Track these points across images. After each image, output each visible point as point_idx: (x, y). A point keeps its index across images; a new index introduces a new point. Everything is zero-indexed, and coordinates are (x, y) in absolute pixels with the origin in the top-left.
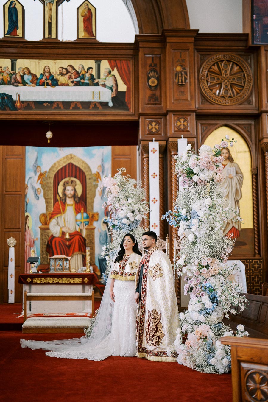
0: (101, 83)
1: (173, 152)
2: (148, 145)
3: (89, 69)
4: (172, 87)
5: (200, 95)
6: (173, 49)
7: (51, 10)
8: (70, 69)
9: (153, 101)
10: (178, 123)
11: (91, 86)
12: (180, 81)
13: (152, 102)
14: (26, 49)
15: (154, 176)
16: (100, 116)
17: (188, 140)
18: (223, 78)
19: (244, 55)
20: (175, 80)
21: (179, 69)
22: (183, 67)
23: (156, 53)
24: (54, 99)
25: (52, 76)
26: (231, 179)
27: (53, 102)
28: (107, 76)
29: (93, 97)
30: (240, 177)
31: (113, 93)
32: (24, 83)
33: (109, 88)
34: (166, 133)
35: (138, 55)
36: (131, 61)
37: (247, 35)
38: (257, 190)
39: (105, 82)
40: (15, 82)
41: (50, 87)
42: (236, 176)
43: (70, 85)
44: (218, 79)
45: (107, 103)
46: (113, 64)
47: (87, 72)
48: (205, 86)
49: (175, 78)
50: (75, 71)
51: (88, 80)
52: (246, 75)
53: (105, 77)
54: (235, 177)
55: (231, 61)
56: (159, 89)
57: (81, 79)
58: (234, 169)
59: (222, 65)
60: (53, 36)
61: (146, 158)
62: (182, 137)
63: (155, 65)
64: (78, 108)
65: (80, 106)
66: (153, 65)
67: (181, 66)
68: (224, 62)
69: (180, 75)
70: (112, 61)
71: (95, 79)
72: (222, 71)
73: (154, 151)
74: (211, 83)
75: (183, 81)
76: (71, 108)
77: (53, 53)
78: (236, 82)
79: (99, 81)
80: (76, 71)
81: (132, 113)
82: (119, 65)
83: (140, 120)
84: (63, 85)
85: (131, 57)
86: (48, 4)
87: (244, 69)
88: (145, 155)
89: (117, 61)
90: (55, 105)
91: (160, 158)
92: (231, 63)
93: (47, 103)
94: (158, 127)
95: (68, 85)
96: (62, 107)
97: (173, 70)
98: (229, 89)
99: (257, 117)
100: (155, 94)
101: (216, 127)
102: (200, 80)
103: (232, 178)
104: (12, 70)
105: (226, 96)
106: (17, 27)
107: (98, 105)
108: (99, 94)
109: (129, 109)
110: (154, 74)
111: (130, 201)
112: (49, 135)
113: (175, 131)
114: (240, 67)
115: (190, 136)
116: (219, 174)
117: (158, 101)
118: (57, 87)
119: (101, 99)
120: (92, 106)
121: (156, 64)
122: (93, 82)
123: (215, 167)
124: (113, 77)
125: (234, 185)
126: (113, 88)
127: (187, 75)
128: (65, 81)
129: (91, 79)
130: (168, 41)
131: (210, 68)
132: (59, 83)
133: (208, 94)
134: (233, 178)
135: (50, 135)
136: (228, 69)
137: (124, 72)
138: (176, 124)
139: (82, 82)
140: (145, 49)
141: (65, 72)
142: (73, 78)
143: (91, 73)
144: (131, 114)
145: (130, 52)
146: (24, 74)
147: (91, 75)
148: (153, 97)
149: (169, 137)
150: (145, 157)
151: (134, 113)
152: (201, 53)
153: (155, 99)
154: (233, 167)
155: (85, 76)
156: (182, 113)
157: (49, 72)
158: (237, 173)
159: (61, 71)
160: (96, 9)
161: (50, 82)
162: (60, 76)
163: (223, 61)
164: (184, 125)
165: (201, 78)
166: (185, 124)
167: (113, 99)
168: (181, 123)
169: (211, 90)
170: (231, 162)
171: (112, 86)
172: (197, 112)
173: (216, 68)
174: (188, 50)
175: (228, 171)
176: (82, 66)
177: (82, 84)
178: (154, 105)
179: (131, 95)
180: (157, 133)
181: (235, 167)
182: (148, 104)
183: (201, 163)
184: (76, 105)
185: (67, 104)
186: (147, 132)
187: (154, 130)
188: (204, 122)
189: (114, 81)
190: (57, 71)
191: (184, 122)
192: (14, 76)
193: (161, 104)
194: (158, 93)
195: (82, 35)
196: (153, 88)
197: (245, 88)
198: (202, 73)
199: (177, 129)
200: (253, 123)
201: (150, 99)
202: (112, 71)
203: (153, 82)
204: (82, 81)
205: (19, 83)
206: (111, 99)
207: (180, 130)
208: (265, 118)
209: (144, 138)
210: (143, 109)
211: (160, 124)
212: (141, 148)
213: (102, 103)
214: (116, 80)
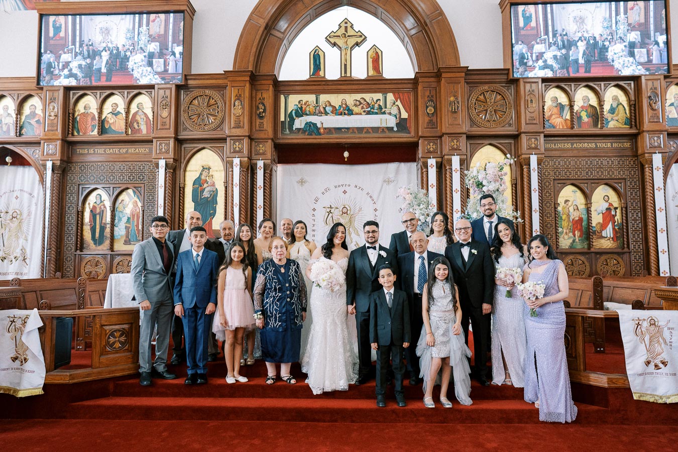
0: (387, 111)
1: (448, 167)
2: (427, 161)
3: (377, 101)
4: (447, 114)
5: (469, 120)
6: (447, 83)
7: (346, 54)
8: (362, 101)
10: (451, 143)
11: (379, 114)
12: (453, 109)
13: (430, 127)
14: (327, 86)
15: (432, 186)
16: (387, 138)
17: (460, 157)
18: (488, 106)
19: (506, 86)
20: (449, 108)
21: (452, 99)
22: (456, 97)
23: (432, 86)
24: (350, 126)
25: (348, 107)
27: (349, 128)
28: (392, 106)
29: (381, 124)
31: (397, 120)
32: (326, 114)
33: (394, 116)
34: (441, 152)
35: (417, 88)
36: (412, 93)
37: (508, 70)
38: (516, 197)
39: (391, 111)
40: (319, 113)
41: (346, 116)
44: (484, 106)
46: (397, 96)
47: (376, 103)
48: (474, 113)
49: (449, 106)
51: (377, 110)
52: (507, 103)
53: (390, 107)
55: (494, 92)
56: (435, 117)
57: (371, 109)
59: (487, 95)
60: (348, 75)
61: (425, 172)
62: (456, 155)
63: (432, 96)
64: (370, 132)
65: (370, 130)
66: (430, 96)
67: (454, 96)
69: (453, 104)
70: (396, 94)
71: (382, 109)
72: (487, 100)
73: (432, 166)
74: (478, 110)
75: (456, 109)
76: (364, 133)
77: (349, 88)
78: (499, 108)
79: (385, 110)
80: (367, 102)
81: (413, 136)
82: (402, 97)
83: (420, 142)
84: (357, 114)
85: (411, 90)
86: (344, 50)
87: (506, 98)
88: (424, 170)
89: (400, 94)
91: (437, 172)
93: (345, 129)
95: (361, 114)
96: (357, 132)
97: (448, 99)
98: (493, 114)
99: (516, 137)
100: (432, 120)
101: (483, 145)
102: (469, 108)
104: (317, 103)
105: (491, 120)
106: (320, 69)
107: (385, 130)
108: (386, 121)
110: (431, 104)
111: (422, 206)
112: (346, 154)
113: (449, 150)
114: (502, 96)
115: (462, 154)
116: (503, 185)
117: (435, 126)
118: (352, 116)
119: (387, 125)
120: (380, 130)
122: (381, 111)
123: (500, 180)
124: (397, 106)
126: (397, 115)
127: (459, 104)
128: (359, 111)
129: (379, 109)
130: (443, 76)
131: (478, 97)
132: (354, 113)
133: (476, 119)
136: (493, 98)
137: (405, 103)
138: (450, 145)
140: (423, 83)
141: (358, 103)
142: (365, 108)
145: (410, 86)
146: (326, 106)
147: (379, 105)
148: (431, 122)
149: (445, 155)
152: (470, 85)
153: (432, 124)
155: (374, 106)
156: (455, 135)
157: (346, 104)
159: (355, 103)
160: (382, 52)
161: (346, 112)
162: (355, 106)
163: (488, 91)
165: (470, 106)
166: (458, 144)
167: (397, 125)
168: (455, 143)
169: (479, 115)
172: (467, 134)
173: (482, 97)
174: (459, 83)
176: (372, 98)
177: (372, 113)
178: (431, 129)
179: (412, 121)
180: (435, 152)
182: (426, 128)
183: (489, 177)
184: (367, 130)
185: (360, 130)
186: (426, 151)
187: (432, 149)
188: (472, 142)
189: (397, 110)
191: (457, 142)
192: (318, 108)
193: (437, 128)
194: (434, 120)
195: (371, 73)
196: (430, 115)
197: (506, 113)
198: (471, 102)
199: (451, 149)
200: (513, 142)
201: (428, 124)
202: (396, 102)
203: (431, 110)
204: (372, 110)
205: (322, 113)
206: (395, 125)
207: (453, 149)
208: (524, 138)
209: (424, 156)
210: (423, 132)
211: (436, 144)
212: (422, 164)
213: (387, 128)
214: (399, 109)
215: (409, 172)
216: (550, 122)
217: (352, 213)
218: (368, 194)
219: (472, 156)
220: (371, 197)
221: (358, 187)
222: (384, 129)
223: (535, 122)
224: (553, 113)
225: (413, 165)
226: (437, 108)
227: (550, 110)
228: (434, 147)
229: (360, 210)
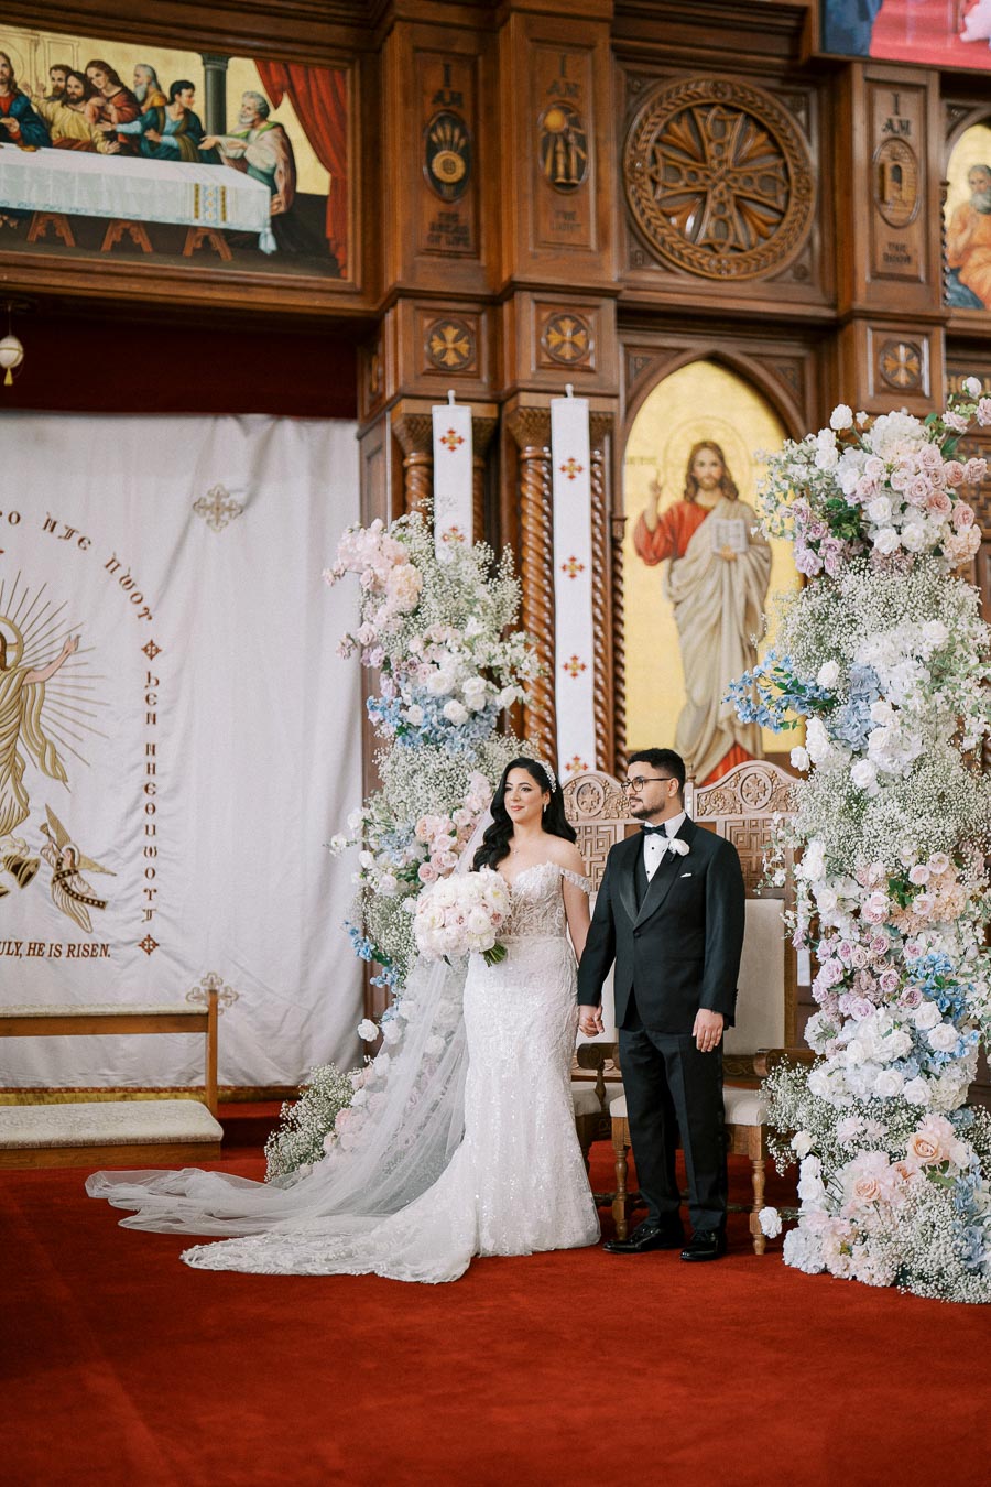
0: (230, 149)
1: (529, 449)
2: (431, 416)
3: (178, 87)
4: (529, 190)
5: (625, 229)
6: (532, 40)
8: (100, 81)
9: (449, 243)
10: (550, 336)
11: (187, 160)
12: (561, 169)
13: (444, 247)
16: (226, 287)
17: (590, 405)
18: (708, 172)
19: (784, 93)
20: (541, 162)
21: (555, 120)
22: (572, 115)
23: (457, 49)
24: (33, 200)
25: (22, 100)
26: (729, 562)
27: (32, 213)
28: (253, 125)
29: (197, 210)
30: (762, 555)
31: (276, 200)
33: (258, 175)
34: (498, 375)
35: (379, 51)
36: (349, 73)
37: (802, 12)
39: (245, 149)
41: (13, 146)
42: (745, 553)
43: (99, 147)
44: (694, 174)
45: (255, 237)
46: (276, 79)
47: (172, 101)
48: (649, 199)
49: (540, 155)
50: (118, 89)
51: (175, 134)
52: (792, 170)
53: (243, 131)
54: (745, 558)
55: (738, 111)
56: (469, 195)
57: (146, 127)
58: (737, 525)
59: (705, 123)
61: (420, 468)
62: (570, 394)
63: (457, 98)
64: (137, 250)
65: (141, 239)
66: (447, 98)
67: (566, 109)
68: (714, 112)
69: (560, 147)
70: (272, 65)
71: (203, 134)
72: (706, 147)
73: (452, 441)
74: (666, 187)
75: (574, 171)
76: (107, 245)
78: (755, 192)
79: (218, 145)
80: (125, 90)
81: (353, 284)
82: (300, 87)
83: (389, 317)
84: (70, 144)
85: (348, 55)
87: (787, 146)
88: (413, 457)
89: (292, 69)
90: (40, 230)
91: (475, 469)
92: (741, 117)
93: (5, 218)
94: (467, 346)
95: (90, 147)
96: (70, 241)
98: (731, 217)
99: (826, 332)
100: (455, 217)
101: (676, 359)
102: (628, 175)
103: (731, 561)
105: (722, 245)
107: (218, 244)
108: (220, 197)
109: (339, 271)
110: (452, 136)
112: (8, 352)
113: (540, 367)
114: (771, 138)
115: (598, 391)
117: (466, 245)
118: (44, 149)
119: (229, 218)
121: (460, 94)
122: (194, 143)
123: (949, 501)
124: (276, 131)
125: (739, 589)
126: (276, 176)
127: (585, 149)
128: (81, 129)
129: (185, 132)
130: (511, 3)
131: (666, 129)
132: (55, 136)
133: (656, 231)
134: (736, 560)
135: (16, 353)
136: (730, 139)
137: (319, 118)
138: (543, 340)
139: (151, 142)
140: (416, 25)
141: (77, 88)
142: (114, 118)
143: (186, 105)
144: (347, 289)
145: (341, 35)
147: (187, 113)
148: (448, 226)
149: (515, 392)
150: (416, 464)
151: (359, 284)
152: (630, 66)
153: (457, 237)
154: (735, 517)
155: (161, 116)
156: (574, 299)
157: (10, 84)
158: (750, 541)
159: (62, 84)
161: (15, 126)
162: (58, 103)
163: (711, 105)
164: (573, 344)
165: (633, 164)
166: (580, 339)
167: (278, 223)
168: (565, 337)
169: (668, 216)
170: (728, 497)
171: (274, 169)
172: (621, 297)
173: (683, 131)
174: (591, 47)
175: (718, 532)
176: (149, 72)
177: (152, 149)
178: (449, 257)
179: (350, 215)
180: (465, 371)
181: (743, 517)
182: (429, 252)
184: (126, 234)
185: (89, 229)
186: (427, 366)
187: (451, 359)
188: (636, 339)
189: (280, 149)
190: (41, 81)
191: (575, 332)
193: (478, 258)
194: (466, 216)
196: (447, 191)
197: (789, 218)
198: (634, 147)
199: (548, 361)
200: (811, 353)
201: (435, 233)
202: (271, 108)
203: (449, 165)
204: (151, 134)
206: (269, 222)
207: (559, 364)
208: (866, 339)
209: (412, 388)
210: (410, 270)
211: (474, 336)
212: (400, 425)
213: (231, 236)
214: (287, 146)
215: (320, 467)
216: (962, 277)
217: (26, 662)
218: (112, 565)
219: (633, 405)
220: (127, 582)
221: (60, 530)
222: (213, 238)
223: (908, 270)
224: (977, 239)
225: (343, 437)
226: (477, 162)
227: (965, 226)
228: (464, 346)
229: (73, 645)
